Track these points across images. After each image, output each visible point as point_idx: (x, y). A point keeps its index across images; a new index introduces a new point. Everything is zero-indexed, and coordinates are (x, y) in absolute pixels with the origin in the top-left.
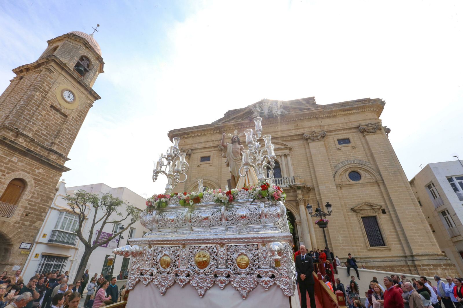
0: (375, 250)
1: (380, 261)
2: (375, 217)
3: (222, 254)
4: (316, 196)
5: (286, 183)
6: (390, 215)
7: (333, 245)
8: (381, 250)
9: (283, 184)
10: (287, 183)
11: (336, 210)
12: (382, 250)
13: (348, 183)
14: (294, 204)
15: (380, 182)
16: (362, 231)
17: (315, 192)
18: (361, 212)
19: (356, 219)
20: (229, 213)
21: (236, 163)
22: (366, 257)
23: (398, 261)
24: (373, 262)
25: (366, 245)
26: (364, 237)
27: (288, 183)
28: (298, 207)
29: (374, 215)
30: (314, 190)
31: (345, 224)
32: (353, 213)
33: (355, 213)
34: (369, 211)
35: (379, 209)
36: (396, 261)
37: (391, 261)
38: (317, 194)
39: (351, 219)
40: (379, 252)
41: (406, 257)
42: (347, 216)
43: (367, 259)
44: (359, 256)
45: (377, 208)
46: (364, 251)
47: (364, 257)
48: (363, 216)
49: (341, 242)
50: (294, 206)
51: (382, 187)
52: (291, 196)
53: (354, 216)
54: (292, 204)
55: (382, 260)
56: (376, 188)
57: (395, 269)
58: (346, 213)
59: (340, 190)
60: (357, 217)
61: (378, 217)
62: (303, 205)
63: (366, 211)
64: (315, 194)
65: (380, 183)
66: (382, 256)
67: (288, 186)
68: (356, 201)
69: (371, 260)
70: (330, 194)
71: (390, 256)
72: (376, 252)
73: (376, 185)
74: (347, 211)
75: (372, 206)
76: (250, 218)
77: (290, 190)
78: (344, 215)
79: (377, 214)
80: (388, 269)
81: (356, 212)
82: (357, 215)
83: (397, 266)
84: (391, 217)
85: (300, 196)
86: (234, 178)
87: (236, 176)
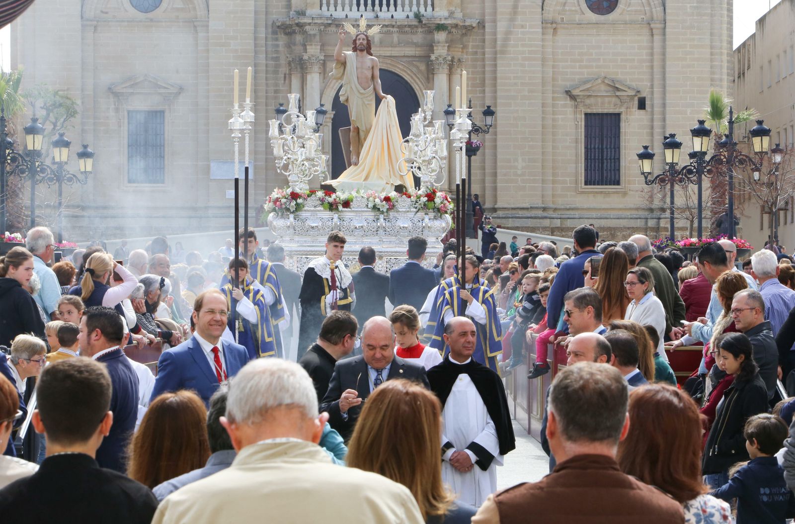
0: (591, 192)
1: (594, 216)
2: (616, 118)
3: (380, 266)
4: (483, 47)
5: (407, 8)
6: (652, 113)
7: (499, 177)
8: (605, 193)
9: (399, 8)
10: (411, 6)
11: (527, 94)
12: (609, 193)
13: (577, 17)
14: (423, 67)
15: (657, 26)
16: (576, 148)
17: (484, 34)
18: (588, 101)
19: (572, 116)
20: (388, 224)
21: (364, 102)
22: (568, 207)
23: (631, 218)
24: (580, 218)
25: (576, 182)
26: (576, 162)
27: (415, 8)
28: (431, 76)
29: (617, 111)
30: (484, 27)
31: (540, 129)
32: (569, 102)
33: (573, 103)
34: (607, 99)
35: (632, 97)
36: (628, 218)
37: (618, 219)
38: (487, 43)
39: (560, 117)
40: (600, 198)
41: (651, 210)
42: (550, 109)
43: (568, 212)
44: (551, 205)
45: (628, 96)
46: (568, 193)
47: (563, 207)
48: (589, 111)
49: (519, 172)
50: (420, 71)
51: (657, 38)
52: (416, 45)
53: (570, 110)
54: (418, 67)
55: (599, 214)
56: (645, 38)
57: (619, 234)
58: (550, 101)
59: (551, 37)
60: (575, 113)
61: (623, 117)
62: (445, 75)
63: (599, 100)
64: (484, 41)
65: (657, 28)
66: (604, 206)
67: (411, 15)
68: (585, 70)
69: (577, 214)
70: (520, 49)
71: (621, 206)
72: (594, 196)
73: (646, 31)
74: (556, 95)
75: (618, 89)
76: (412, 231)
77: (416, 27)
78: (543, 105)
79: (622, 110)
80: (605, 233)
81: (575, 100)
82: (576, 107)
83: (625, 228)
84: (652, 120)
85: (441, 51)
86: (358, 133)
87: (362, 128)
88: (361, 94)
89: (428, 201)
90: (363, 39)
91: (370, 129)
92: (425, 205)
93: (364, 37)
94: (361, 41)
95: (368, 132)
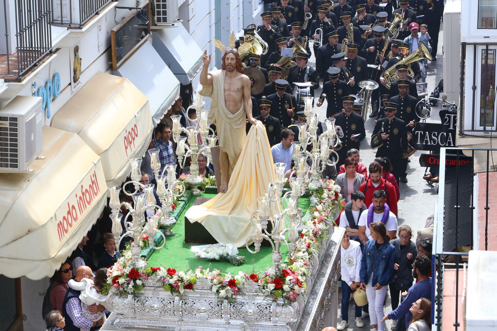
21: (232, 127)
86: (227, 157)
87: (231, 155)
88: (229, 118)
89: (276, 289)
90: (232, 59)
91: (240, 153)
92: (271, 293)
93: (234, 57)
94: (230, 61)
95: (237, 157)
